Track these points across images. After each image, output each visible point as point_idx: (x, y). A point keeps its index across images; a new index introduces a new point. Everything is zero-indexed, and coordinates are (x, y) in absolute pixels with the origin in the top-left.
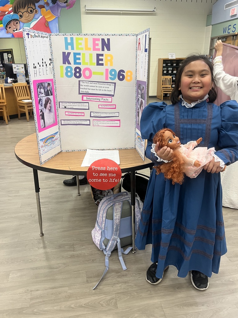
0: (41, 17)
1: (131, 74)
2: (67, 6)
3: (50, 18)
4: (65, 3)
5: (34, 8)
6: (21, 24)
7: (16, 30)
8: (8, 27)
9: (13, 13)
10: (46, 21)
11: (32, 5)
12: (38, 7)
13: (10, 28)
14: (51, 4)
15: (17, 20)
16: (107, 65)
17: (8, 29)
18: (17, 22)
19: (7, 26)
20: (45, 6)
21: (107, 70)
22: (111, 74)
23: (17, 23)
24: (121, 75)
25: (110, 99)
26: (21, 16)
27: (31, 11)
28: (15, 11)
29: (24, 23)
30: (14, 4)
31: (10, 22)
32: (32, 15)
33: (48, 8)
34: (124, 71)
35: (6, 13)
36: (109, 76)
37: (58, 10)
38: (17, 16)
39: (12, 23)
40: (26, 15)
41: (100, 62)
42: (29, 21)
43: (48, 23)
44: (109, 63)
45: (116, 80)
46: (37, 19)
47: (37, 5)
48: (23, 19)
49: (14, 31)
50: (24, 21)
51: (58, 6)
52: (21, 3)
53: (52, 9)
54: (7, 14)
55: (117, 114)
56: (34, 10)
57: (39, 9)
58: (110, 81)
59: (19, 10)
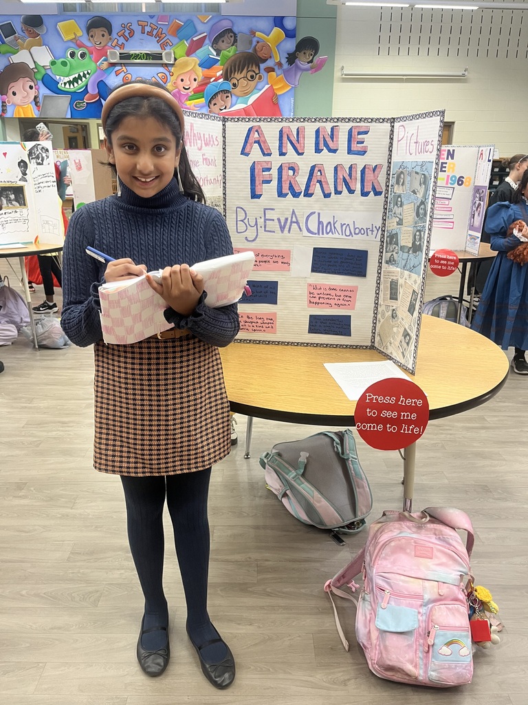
0: (267, 87)
1: (470, 180)
2: (312, 68)
3: (282, 89)
4: (308, 63)
5: (257, 72)
6: (234, 98)
7: (225, 108)
8: (213, 102)
9: (222, 80)
10: (274, 94)
11: (254, 66)
12: (265, 69)
13: (215, 104)
14: (286, 66)
15: (227, 91)
16: (449, 171)
17: (212, 106)
18: (227, 95)
19: (210, 102)
20: (276, 68)
21: (448, 176)
22: (451, 180)
23: (227, 97)
24: (460, 181)
25: (447, 202)
26: (234, 85)
27: (252, 77)
28: (227, 76)
29: (238, 97)
30: (226, 65)
31: (216, 94)
32: (253, 83)
33: (279, 71)
34: (463, 178)
35: (212, 80)
36: (450, 181)
37: (295, 75)
38: (228, 86)
39: (219, 96)
40: (243, 82)
41: (443, 169)
42: (247, 94)
43: (277, 97)
44: (451, 170)
45: (456, 185)
46: (261, 90)
47: (262, 66)
48: (237, 91)
49: (221, 110)
50: (239, 94)
51: (298, 67)
52: (237, 63)
53: (287, 74)
54: (214, 81)
55: (452, 217)
56: (256, 74)
57: (265, 74)
58: (449, 185)
59: (232, 76)
